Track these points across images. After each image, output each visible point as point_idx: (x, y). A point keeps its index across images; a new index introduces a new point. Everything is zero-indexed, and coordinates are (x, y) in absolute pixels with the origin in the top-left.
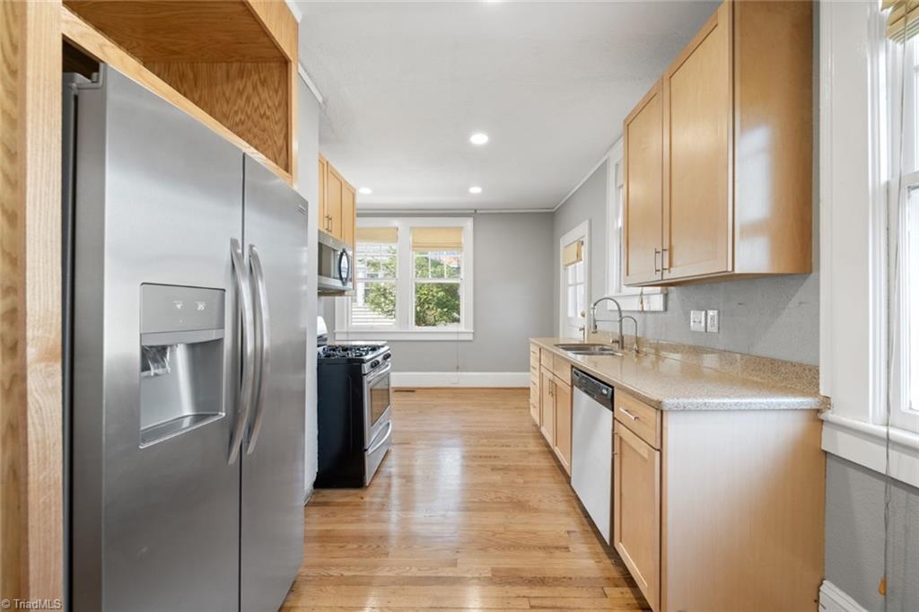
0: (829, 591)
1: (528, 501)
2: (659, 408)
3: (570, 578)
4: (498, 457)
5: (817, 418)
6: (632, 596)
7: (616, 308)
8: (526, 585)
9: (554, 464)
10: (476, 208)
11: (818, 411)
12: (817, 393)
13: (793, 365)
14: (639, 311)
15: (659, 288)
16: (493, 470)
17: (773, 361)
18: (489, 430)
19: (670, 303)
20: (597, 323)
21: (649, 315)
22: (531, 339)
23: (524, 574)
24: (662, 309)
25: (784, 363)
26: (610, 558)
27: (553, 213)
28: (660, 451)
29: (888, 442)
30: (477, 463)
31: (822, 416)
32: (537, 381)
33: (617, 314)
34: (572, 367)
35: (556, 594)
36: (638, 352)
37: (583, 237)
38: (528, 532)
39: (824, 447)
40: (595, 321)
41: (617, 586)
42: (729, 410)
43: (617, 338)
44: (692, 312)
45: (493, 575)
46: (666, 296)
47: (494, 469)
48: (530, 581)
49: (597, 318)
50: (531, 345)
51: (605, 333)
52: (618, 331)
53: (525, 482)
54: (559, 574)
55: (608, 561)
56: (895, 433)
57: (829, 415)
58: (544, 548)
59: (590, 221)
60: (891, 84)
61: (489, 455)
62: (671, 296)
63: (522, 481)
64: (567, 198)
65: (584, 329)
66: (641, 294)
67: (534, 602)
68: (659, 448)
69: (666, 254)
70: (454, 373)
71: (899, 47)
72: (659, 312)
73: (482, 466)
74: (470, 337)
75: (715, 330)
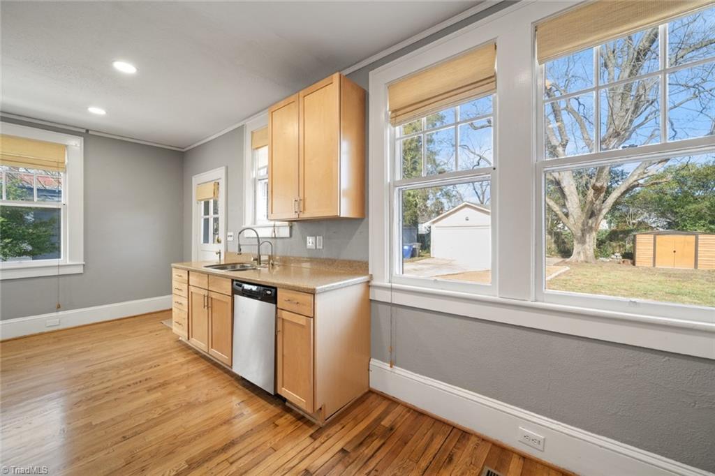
0: (374, 362)
1: (197, 399)
2: (313, 293)
3: (252, 430)
4: (150, 378)
5: (368, 285)
6: (292, 417)
7: (256, 236)
8: (222, 453)
9: (209, 364)
10: (87, 128)
11: (368, 282)
12: (368, 274)
13: (358, 262)
14: (272, 238)
15: (287, 223)
16: (148, 391)
17: (350, 261)
18: (127, 359)
19: (294, 232)
20: (241, 247)
21: (278, 240)
22: (173, 265)
23: (216, 448)
24: (288, 236)
25: (355, 261)
26: (272, 404)
27: (183, 152)
28: (313, 317)
29: (391, 289)
30: (126, 393)
31: (370, 284)
32: (185, 302)
33: (256, 240)
34: (233, 281)
35: (246, 444)
36: (272, 265)
37: (220, 179)
38: (207, 420)
39: (371, 298)
40: (239, 245)
41: (281, 417)
42: (342, 288)
43: (256, 257)
44: (308, 238)
45: (189, 465)
46: (291, 227)
47: (150, 390)
48: (223, 450)
49: (241, 244)
50: (173, 269)
51: (247, 255)
52: (257, 253)
53: (187, 387)
54: (242, 432)
55: (272, 406)
56: (394, 285)
57: (373, 283)
58: (225, 423)
59: (227, 168)
60: (390, 143)
61: (138, 380)
62: (294, 228)
63: (185, 387)
64: (199, 144)
65: (220, 253)
66: (274, 226)
67: (231, 460)
68: (312, 316)
69: (302, 202)
70: (54, 314)
71: (393, 129)
72: (287, 238)
73: (132, 393)
74: (80, 270)
75: (321, 247)
